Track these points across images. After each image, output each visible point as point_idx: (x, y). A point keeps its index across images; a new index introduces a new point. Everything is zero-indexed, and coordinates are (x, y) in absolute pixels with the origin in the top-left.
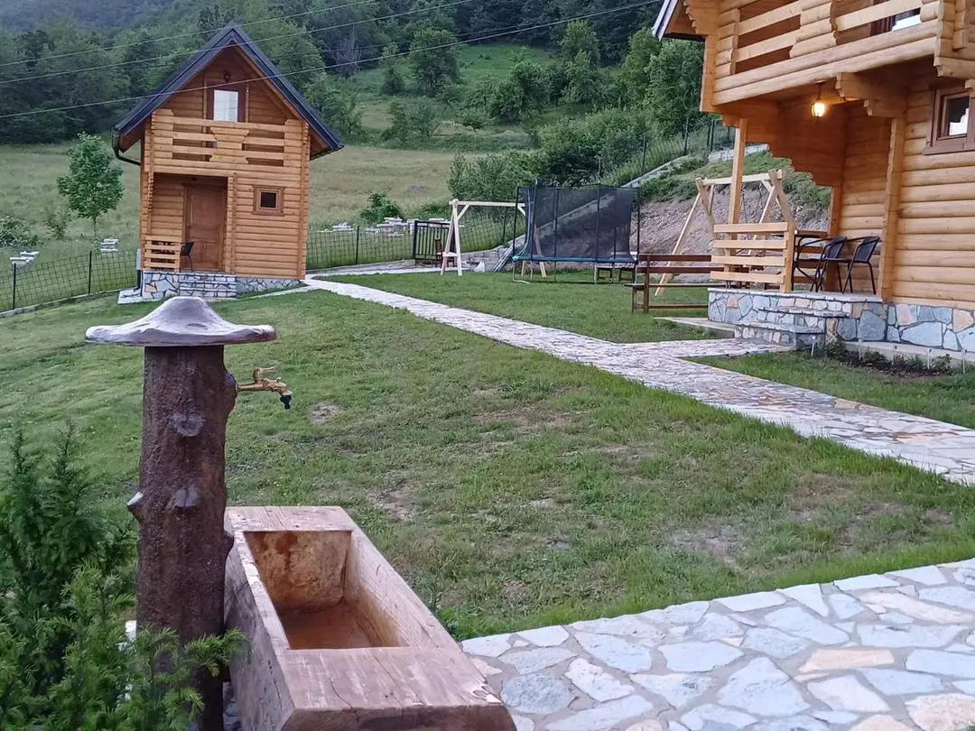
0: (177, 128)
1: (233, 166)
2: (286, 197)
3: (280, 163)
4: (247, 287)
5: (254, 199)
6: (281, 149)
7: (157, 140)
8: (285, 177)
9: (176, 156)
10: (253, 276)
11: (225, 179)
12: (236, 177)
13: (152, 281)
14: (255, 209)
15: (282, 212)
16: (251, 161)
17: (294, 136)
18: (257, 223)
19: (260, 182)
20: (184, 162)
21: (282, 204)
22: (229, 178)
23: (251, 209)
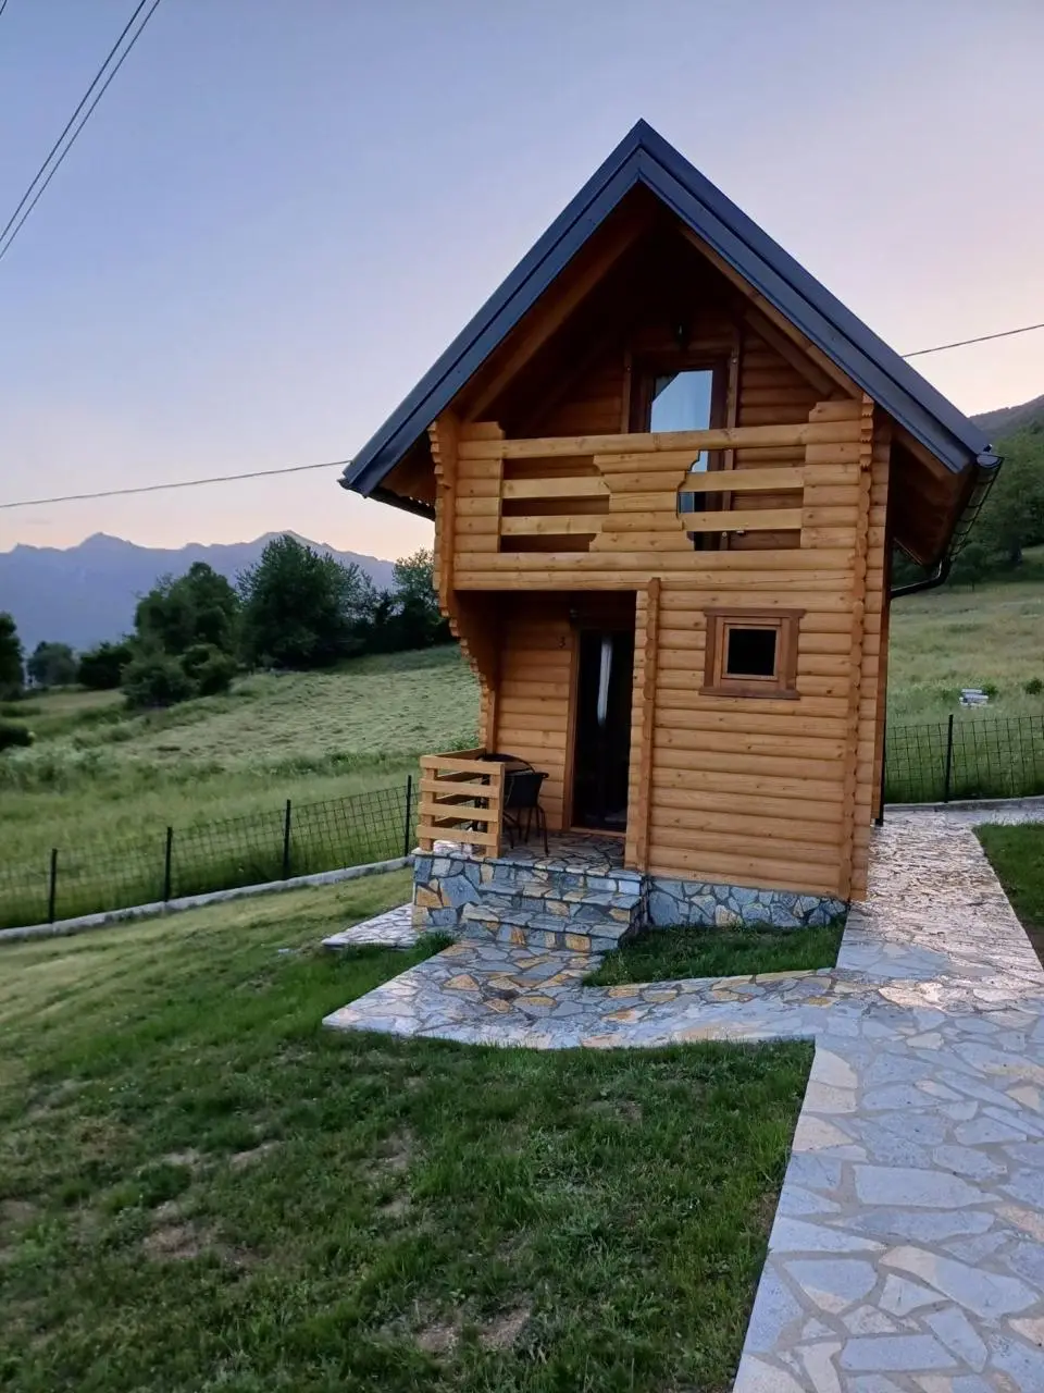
0: (514, 469)
1: (650, 560)
2: (804, 641)
3: (788, 539)
4: (684, 908)
5: (710, 650)
6: (792, 497)
7: (464, 505)
8: (802, 579)
9: (509, 544)
10: (701, 877)
11: (626, 598)
12: (659, 587)
13: (431, 877)
14: (709, 679)
15: (791, 687)
16: (704, 541)
17: (834, 452)
18: (714, 719)
19: (724, 601)
20: (525, 559)
21: (793, 662)
22: (639, 594)
23: (698, 678)
